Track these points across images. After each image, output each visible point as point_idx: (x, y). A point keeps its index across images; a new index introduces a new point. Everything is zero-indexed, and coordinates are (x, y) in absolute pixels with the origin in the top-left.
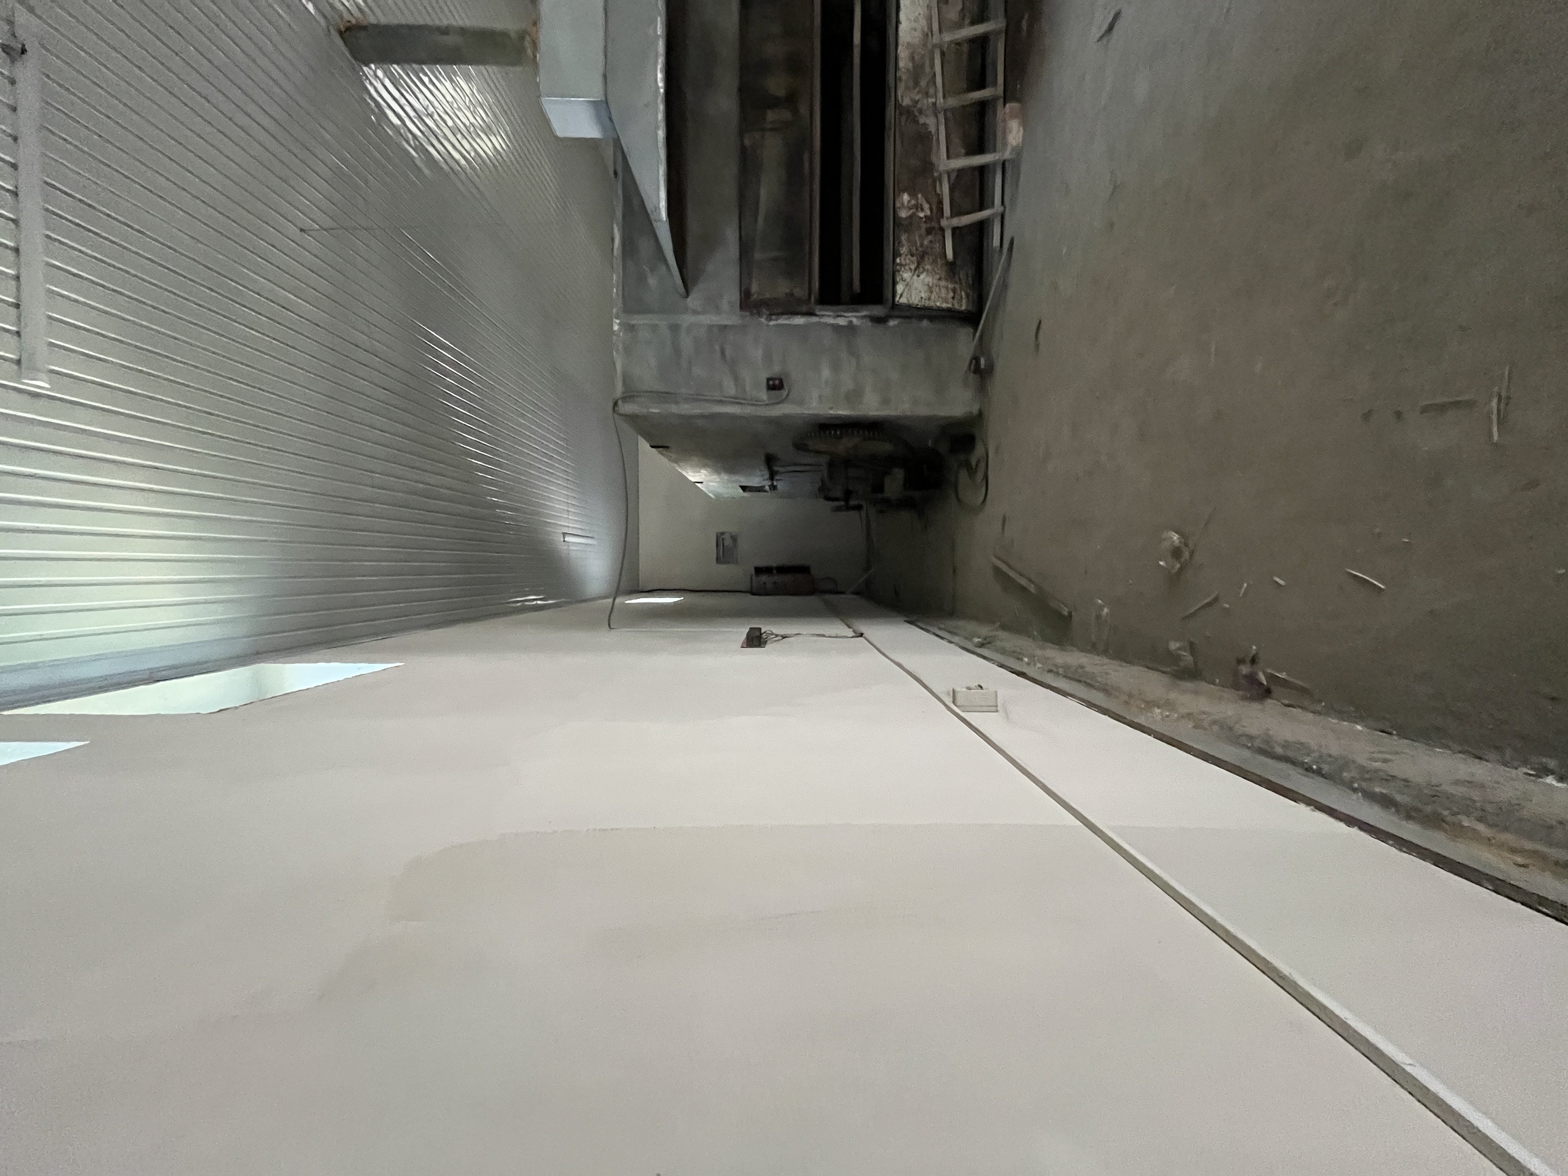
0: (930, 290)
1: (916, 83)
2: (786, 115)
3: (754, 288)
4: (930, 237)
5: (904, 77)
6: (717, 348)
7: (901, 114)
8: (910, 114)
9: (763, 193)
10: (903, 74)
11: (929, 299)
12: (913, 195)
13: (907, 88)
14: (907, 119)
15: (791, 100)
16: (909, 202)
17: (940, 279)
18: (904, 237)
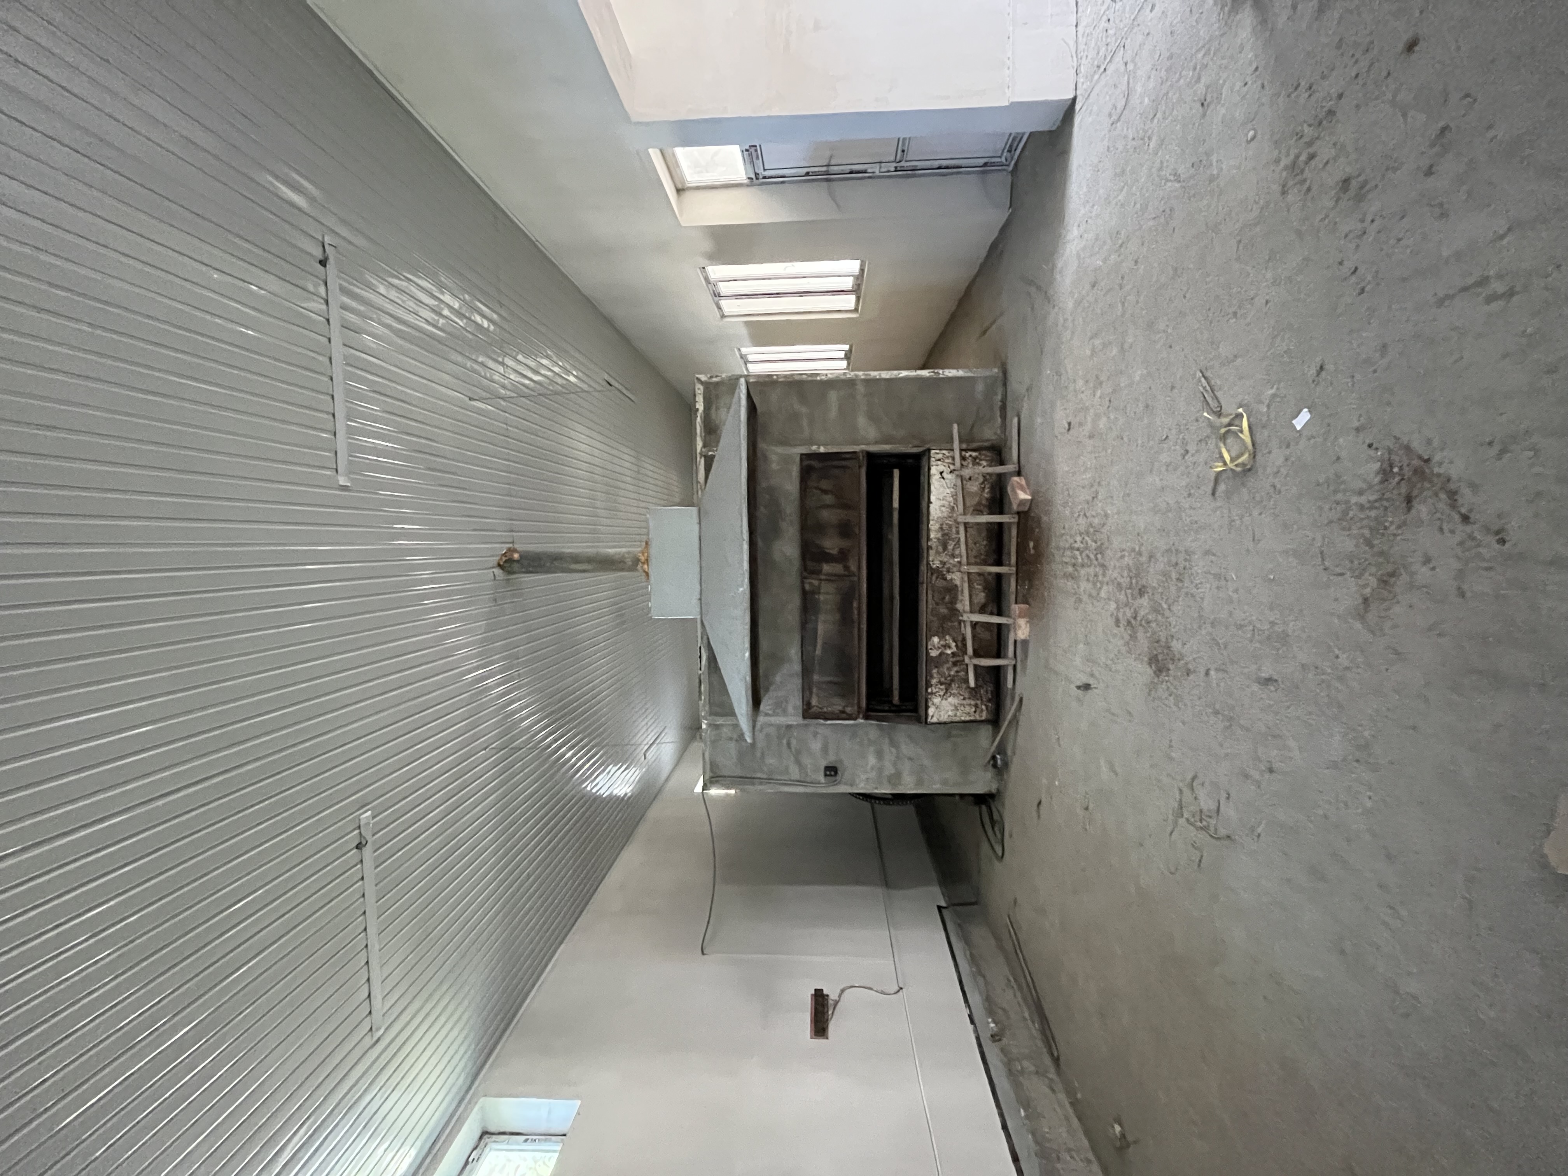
0: (956, 709)
1: (945, 548)
2: (837, 568)
3: (814, 702)
4: (955, 669)
5: (934, 546)
6: (785, 741)
7: (932, 574)
8: (939, 573)
9: (821, 628)
10: (933, 543)
11: (955, 715)
12: (941, 638)
13: (938, 553)
14: (937, 578)
15: (842, 557)
16: (939, 643)
17: (964, 699)
18: (935, 671)
